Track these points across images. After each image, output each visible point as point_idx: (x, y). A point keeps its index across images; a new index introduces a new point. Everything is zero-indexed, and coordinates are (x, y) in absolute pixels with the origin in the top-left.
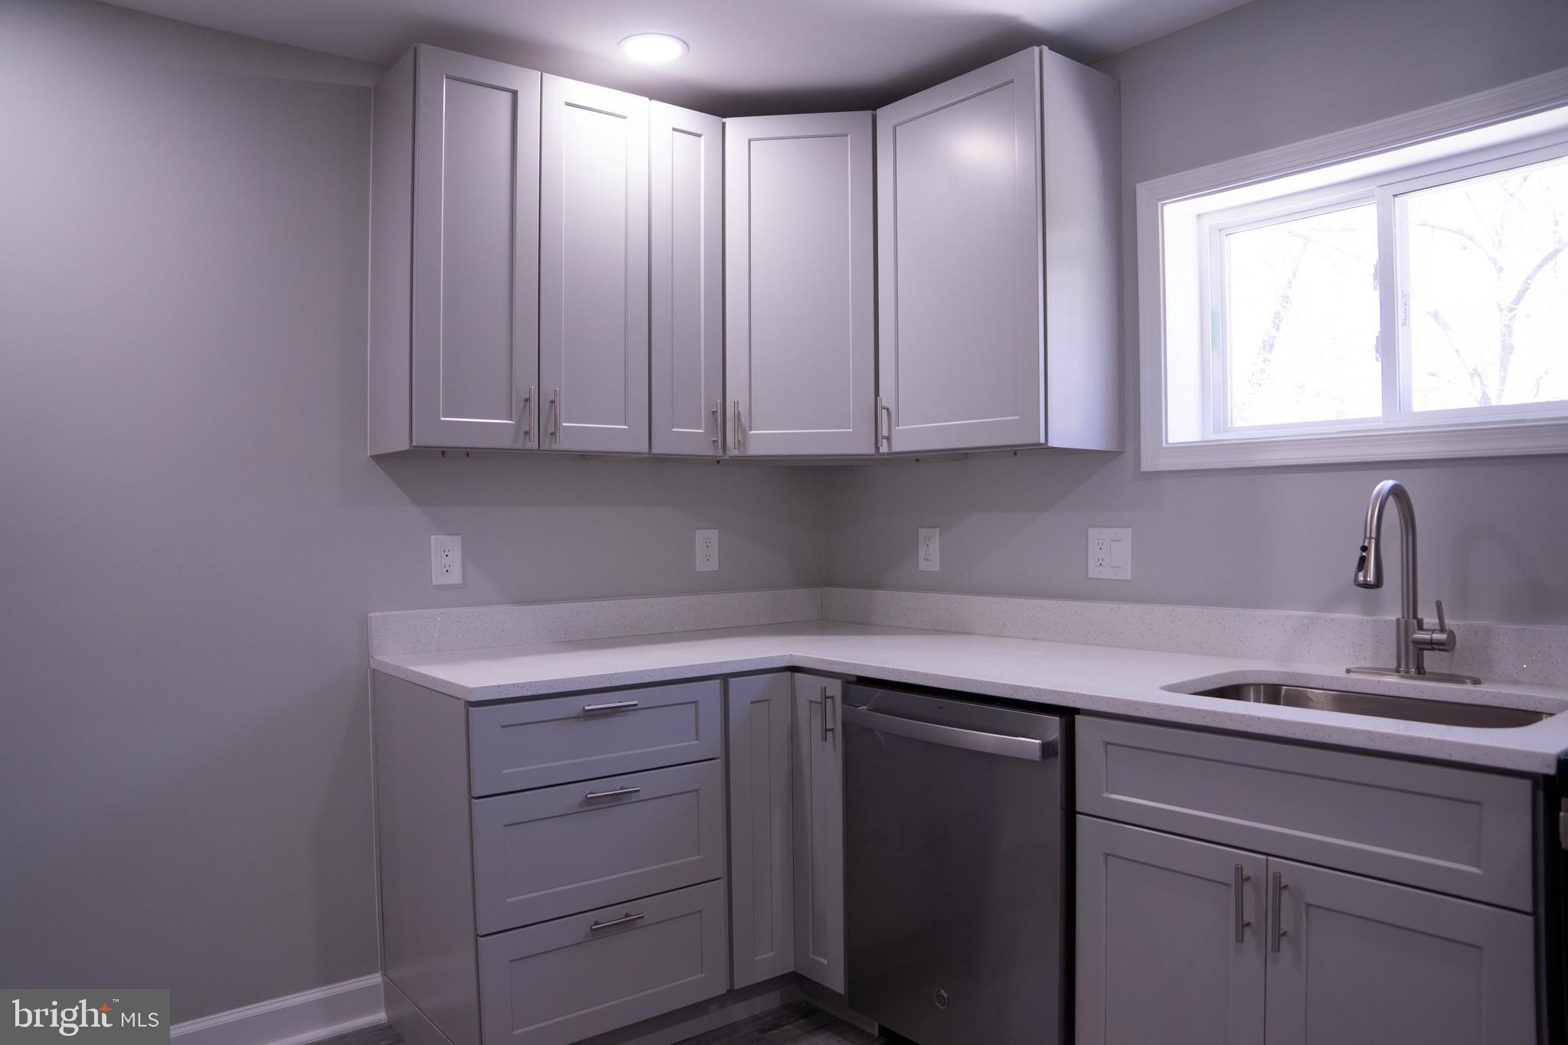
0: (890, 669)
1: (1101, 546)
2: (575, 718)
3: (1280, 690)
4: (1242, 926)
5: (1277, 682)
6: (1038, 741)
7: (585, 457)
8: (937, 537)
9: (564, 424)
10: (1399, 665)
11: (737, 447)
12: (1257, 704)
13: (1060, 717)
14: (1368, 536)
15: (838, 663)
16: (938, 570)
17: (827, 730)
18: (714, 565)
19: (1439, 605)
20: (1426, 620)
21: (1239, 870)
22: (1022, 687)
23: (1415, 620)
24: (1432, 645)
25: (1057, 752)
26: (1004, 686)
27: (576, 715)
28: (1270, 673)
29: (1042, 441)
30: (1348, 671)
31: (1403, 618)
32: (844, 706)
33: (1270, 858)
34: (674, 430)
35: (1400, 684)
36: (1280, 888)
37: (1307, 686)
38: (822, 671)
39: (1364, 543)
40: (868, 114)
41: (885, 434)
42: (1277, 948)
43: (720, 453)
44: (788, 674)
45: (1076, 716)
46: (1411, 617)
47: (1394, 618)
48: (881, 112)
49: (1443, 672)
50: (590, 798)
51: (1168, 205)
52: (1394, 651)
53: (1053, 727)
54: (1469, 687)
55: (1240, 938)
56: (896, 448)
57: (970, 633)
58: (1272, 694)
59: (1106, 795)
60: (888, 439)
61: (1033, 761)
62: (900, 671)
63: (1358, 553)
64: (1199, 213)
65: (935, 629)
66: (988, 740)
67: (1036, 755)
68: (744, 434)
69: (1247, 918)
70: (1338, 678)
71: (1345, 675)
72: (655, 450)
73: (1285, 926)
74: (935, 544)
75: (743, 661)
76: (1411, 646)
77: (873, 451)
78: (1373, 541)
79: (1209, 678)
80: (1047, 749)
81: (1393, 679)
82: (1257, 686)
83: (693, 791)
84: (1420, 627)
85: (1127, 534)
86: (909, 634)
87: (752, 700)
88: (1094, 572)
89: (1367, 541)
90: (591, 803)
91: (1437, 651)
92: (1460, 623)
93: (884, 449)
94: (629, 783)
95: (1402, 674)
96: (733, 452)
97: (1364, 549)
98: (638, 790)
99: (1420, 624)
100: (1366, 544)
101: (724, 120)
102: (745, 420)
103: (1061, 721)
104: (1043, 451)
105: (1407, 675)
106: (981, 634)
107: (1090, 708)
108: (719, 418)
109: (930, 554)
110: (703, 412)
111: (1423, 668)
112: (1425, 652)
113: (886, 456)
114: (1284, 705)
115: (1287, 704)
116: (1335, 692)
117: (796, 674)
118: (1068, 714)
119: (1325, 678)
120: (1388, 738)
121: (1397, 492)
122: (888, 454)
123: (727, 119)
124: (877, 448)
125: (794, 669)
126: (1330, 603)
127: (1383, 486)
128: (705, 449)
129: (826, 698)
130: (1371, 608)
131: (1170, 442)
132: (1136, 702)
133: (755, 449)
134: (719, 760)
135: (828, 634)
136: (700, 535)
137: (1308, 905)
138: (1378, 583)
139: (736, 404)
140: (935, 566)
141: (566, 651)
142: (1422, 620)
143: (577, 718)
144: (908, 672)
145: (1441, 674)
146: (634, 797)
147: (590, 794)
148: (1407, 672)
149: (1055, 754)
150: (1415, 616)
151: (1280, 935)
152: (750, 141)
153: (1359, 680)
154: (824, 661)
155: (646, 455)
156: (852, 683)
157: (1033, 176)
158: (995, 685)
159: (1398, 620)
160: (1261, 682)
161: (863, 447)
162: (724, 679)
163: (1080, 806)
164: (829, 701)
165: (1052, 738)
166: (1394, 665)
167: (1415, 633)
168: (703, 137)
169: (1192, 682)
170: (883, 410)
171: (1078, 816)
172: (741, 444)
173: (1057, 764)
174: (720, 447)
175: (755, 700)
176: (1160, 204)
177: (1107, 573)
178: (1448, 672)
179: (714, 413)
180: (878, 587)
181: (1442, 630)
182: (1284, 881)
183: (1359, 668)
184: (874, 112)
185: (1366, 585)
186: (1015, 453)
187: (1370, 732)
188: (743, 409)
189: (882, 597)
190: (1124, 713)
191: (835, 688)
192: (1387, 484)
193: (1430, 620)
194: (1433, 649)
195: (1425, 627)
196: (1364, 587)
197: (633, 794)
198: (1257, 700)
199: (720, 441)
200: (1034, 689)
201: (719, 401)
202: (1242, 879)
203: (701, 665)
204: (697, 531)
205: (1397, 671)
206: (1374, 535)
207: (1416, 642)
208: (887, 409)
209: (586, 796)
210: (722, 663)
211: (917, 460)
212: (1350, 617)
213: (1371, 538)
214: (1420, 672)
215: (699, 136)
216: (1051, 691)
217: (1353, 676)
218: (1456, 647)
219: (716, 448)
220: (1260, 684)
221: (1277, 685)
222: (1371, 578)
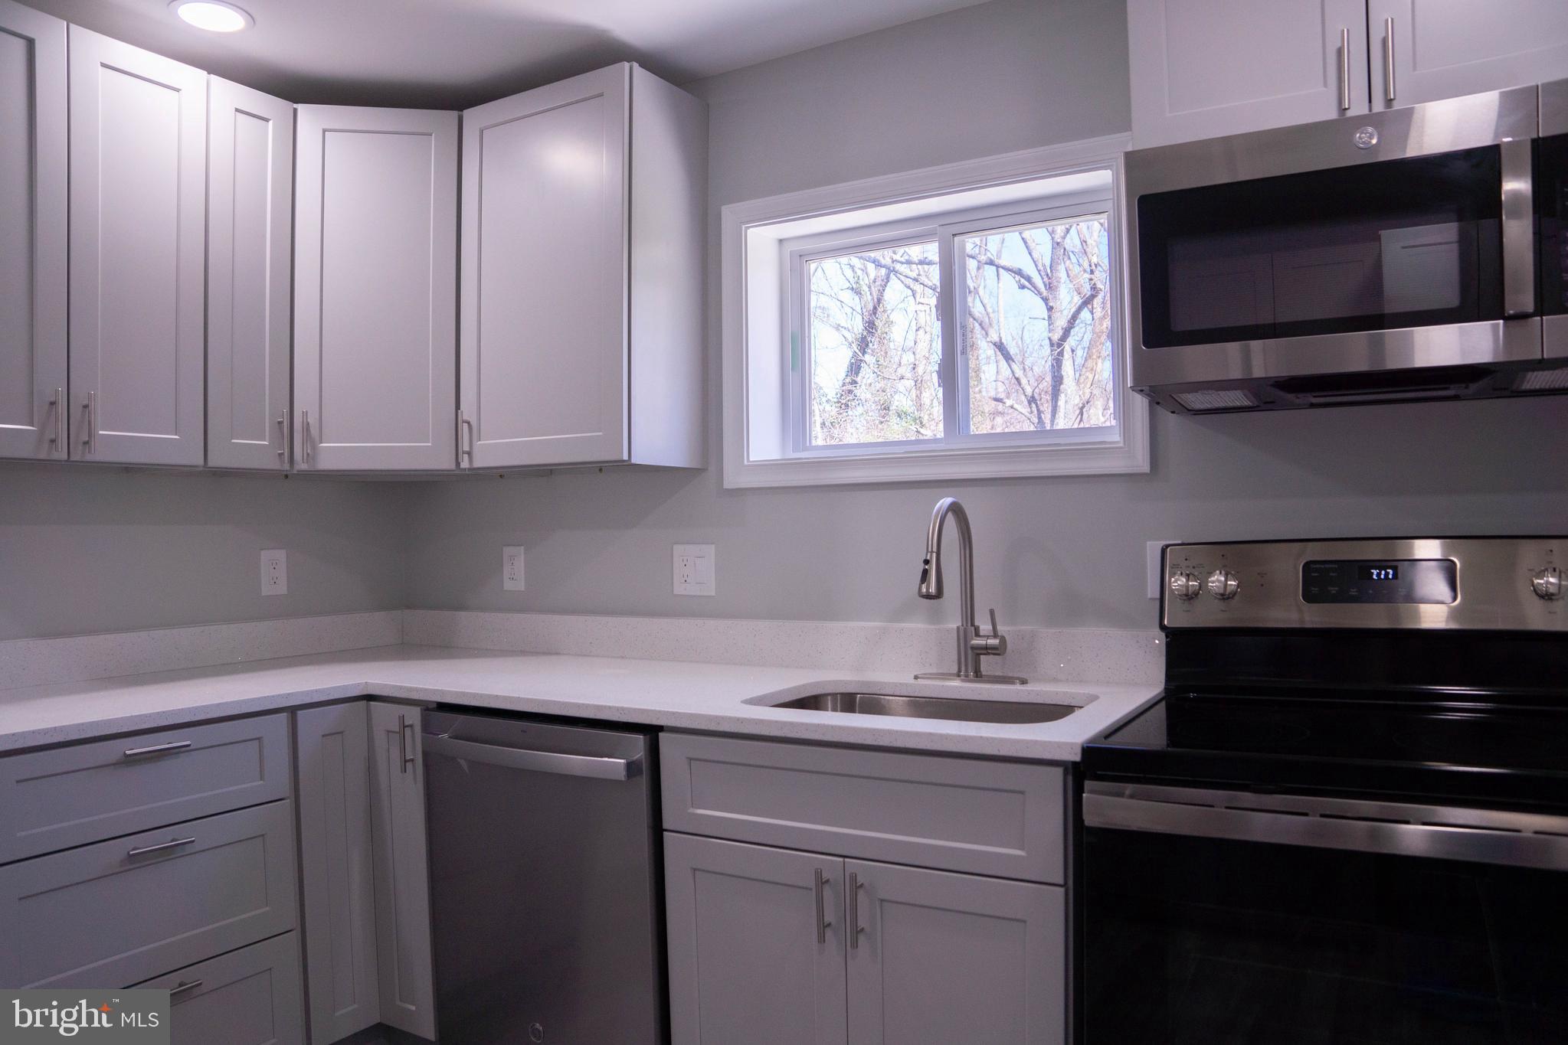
0: (471, 693)
1: (685, 562)
2: (114, 764)
3: (856, 698)
4: (823, 927)
5: (853, 691)
6: (622, 761)
7: (128, 470)
8: (523, 557)
9: (101, 432)
10: (959, 671)
11: (305, 461)
12: (834, 713)
13: (644, 735)
14: (930, 549)
15: (417, 690)
16: (523, 589)
17: (406, 761)
18: (282, 589)
19: (992, 613)
20: (981, 627)
21: (818, 874)
22: (605, 707)
23: (973, 628)
24: (987, 650)
25: (642, 770)
26: (587, 706)
27: (114, 762)
28: (846, 683)
29: (625, 457)
30: (916, 677)
31: (962, 625)
32: (424, 734)
33: (847, 860)
34: (233, 441)
35: (961, 687)
36: (856, 887)
37: (880, 693)
38: (400, 698)
39: (927, 556)
40: (454, 114)
41: (466, 448)
42: (855, 945)
43: (287, 467)
44: (364, 703)
45: (660, 734)
46: (969, 624)
47: (955, 626)
48: (468, 114)
49: (997, 674)
50: (133, 855)
51: (751, 229)
52: (955, 657)
53: (638, 745)
54: (1018, 687)
55: (822, 939)
56: (477, 464)
57: (557, 654)
58: (849, 702)
59: (691, 810)
60: (469, 454)
61: (618, 782)
62: (481, 696)
63: (922, 566)
64: (781, 238)
65: (521, 651)
66: (577, 763)
67: (622, 775)
68: (314, 448)
69: (827, 919)
70: (906, 685)
71: (913, 681)
72: (210, 464)
73: (861, 924)
74: (520, 564)
75: (312, 691)
76: (970, 651)
77: (453, 466)
78: (934, 555)
79: (789, 690)
80: (632, 768)
81: (956, 683)
82: (834, 695)
83: (259, 836)
84: (977, 634)
85: (710, 550)
86: (495, 656)
87: (323, 733)
88: (679, 589)
89: (929, 554)
90: (133, 860)
91: (992, 656)
92: (1009, 628)
93: (465, 464)
94: (183, 834)
95: (962, 678)
96: (301, 465)
97: (927, 562)
98: (193, 841)
99: (977, 629)
100: (928, 558)
101: (295, 106)
102: (314, 432)
103: (645, 739)
104: (626, 468)
105: (967, 679)
106: (568, 654)
107: (674, 725)
108: (286, 429)
109: (515, 574)
110: (267, 425)
111: (980, 671)
112: (981, 656)
113: (467, 472)
114: (859, 713)
115: (862, 711)
116: (904, 698)
117: (371, 703)
118: (652, 732)
119: (895, 685)
120: (947, 739)
121: (956, 509)
122: (469, 469)
123: (300, 105)
124: (458, 464)
125: (370, 698)
126: (900, 614)
127: (943, 503)
128: (270, 463)
129: (404, 727)
130: (936, 617)
131: (751, 460)
132: (717, 717)
133: (325, 463)
134: (288, 801)
135: (409, 659)
136: (266, 556)
137: (882, 901)
138: (939, 594)
139: (305, 414)
140: (521, 586)
141: (106, 688)
142: (979, 627)
143: (117, 764)
144: (490, 696)
145: (995, 677)
146: (189, 849)
147: (133, 850)
148: (967, 676)
149: (640, 772)
150: (973, 624)
151: (857, 932)
152: (324, 131)
153: (925, 685)
154: (401, 688)
155: (201, 469)
156: (432, 710)
157: (620, 193)
158: (578, 706)
159: (958, 628)
160: (838, 691)
161: (443, 462)
162: (292, 712)
163: (667, 824)
164: (408, 731)
165: (635, 758)
166: (955, 670)
167: (972, 639)
168: (271, 122)
169: (773, 694)
170: (464, 424)
171: (664, 833)
172: (310, 457)
173: (643, 782)
174: (286, 461)
175: (327, 733)
176: (743, 227)
177: (692, 590)
178: (1001, 674)
179: (280, 423)
180: (461, 607)
181: (995, 636)
182: (860, 880)
183: (925, 674)
184: (460, 113)
185: (928, 596)
186: (601, 470)
187: (931, 734)
188: (312, 420)
189: (466, 619)
190: (706, 728)
191: (414, 716)
192: (947, 501)
193: (985, 627)
194: (989, 654)
195: (981, 634)
196: (927, 598)
197: (187, 845)
198: (834, 710)
199: (286, 454)
200: (618, 709)
201: (286, 410)
202: (821, 882)
203: (265, 697)
204: (262, 552)
205: (959, 676)
206: (935, 549)
207: (973, 648)
208: (469, 423)
209: (129, 853)
210: (289, 694)
211: (501, 476)
212: (917, 626)
213: (932, 552)
214: (978, 675)
215: (267, 120)
216: (635, 709)
217: (920, 681)
218: (1007, 651)
219: (282, 462)
220: (837, 694)
221: (852, 694)
222: (933, 590)
